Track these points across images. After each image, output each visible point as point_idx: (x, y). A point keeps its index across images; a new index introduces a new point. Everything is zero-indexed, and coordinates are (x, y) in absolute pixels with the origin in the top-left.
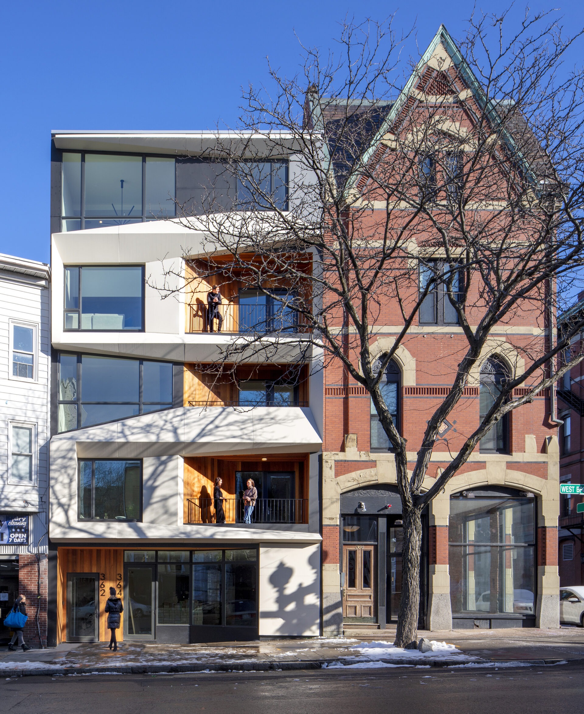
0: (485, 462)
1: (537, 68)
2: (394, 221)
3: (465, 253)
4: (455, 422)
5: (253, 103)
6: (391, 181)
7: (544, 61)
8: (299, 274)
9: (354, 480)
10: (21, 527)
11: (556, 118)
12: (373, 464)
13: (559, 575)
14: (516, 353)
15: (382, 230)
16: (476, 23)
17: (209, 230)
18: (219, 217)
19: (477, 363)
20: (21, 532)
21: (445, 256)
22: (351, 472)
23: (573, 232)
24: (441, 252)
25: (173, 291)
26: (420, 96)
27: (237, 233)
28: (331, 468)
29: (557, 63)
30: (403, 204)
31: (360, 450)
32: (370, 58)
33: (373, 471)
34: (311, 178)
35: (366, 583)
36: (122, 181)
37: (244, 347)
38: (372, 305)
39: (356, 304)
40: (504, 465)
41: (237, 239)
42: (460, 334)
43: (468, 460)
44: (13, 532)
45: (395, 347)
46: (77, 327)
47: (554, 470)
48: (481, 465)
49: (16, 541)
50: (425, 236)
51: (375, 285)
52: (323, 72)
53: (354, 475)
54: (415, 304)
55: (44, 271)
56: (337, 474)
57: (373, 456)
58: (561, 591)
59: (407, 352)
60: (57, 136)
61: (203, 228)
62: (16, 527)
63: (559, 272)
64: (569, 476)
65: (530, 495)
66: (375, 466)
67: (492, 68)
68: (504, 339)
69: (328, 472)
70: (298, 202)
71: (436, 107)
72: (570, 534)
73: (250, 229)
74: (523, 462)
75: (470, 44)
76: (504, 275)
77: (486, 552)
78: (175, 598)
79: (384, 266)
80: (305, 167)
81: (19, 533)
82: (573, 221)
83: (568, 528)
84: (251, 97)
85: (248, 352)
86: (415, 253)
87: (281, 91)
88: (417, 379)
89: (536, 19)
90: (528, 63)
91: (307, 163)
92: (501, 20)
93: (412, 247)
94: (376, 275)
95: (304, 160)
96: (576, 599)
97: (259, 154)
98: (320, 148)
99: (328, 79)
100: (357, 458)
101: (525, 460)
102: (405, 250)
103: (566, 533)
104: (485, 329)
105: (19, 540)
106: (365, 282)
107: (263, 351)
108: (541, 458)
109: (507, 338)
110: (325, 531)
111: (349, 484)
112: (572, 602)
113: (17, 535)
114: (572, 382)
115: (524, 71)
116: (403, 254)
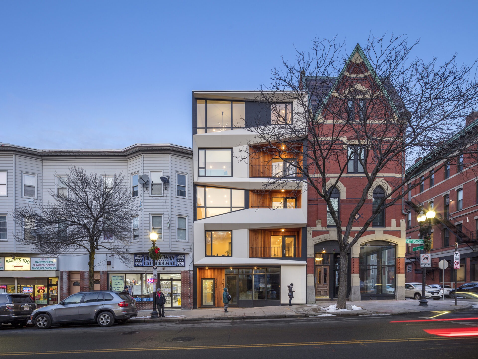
0: (374, 231)
1: (397, 60)
2: (337, 128)
3: (366, 142)
4: (362, 214)
5: (277, 77)
6: (335, 111)
7: (400, 57)
8: (296, 151)
9: (320, 239)
10: (182, 259)
11: (404, 82)
12: (328, 232)
13: (405, 277)
14: (387, 184)
15: (331, 132)
16: (371, 41)
17: (258, 132)
18: (263, 127)
19: (371, 189)
20: (182, 261)
21: (358, 144)
22: (319, 235)
23: (412, 132)
24: (357, 142)
25: (243, 159)
26: (348, 74)
27: (270, 134)
28: (310, 234)
29: (406, 58)
30: (341, 121)
31: (322, 226)
32: (326, 56)
33: (328, 235)
34: (301, 109)
35: (325, 281)
36: (223, 112)
37: (273, 183)
38: (327, 164)
39: (321, 163)
40: (383, 232)
41: (270, 136)
42: (365, 177)
43: (367, 230)
44: (178, 261)
45: (337, 182)
46: (204, 175)
47: (403, 234)
48: (373, 232)
49: (180, 265)
50: (350, 134)
51: (328, 156)
52: (306, 62)
53: (320, 237)
54: (345, 163)
55: (190, 151)
56: (313, 237)
57: (328, 229)
58: (406, 285)
59: (342, 185)
60: (195, 93)
61: (256, 131)
62: (180, 259)
63: (406, 149)
64: (410, 237)
65: (394, 244)
66: (329, 233)
67: (378, 61)
68: (383, 179)
69: (309, 236)
70: (296, 120)
71: (354, 79)
72: (411, 261)
73: (276, 131)
74: (391, 231)
75: (368, 50)
76: (383, 152)
77: (375, 269)
78: (247, 289)
79: (332, 148)
80: (299, 105)
81: (181, 262)
82: (412, 127)
83: (409, 259)
84: (276, 74)
85: (276, 185)
86: (345, 142)
87: (288, 71)
88: (346, 196)
89: (396, 39)
90: (393, 58)
91: (299, 103)
92: (381, 40)
93: (345, 139)
94: (329, 151)
95: (298, 101)
96: (412, 288)
97: (279, 99)
98: (305, 96)
99: (308, 65)
100: (322, 230)
101: (392, 230)
102: (342, 141)
103: (408, 261)
104: (375, 174)
105: (181, 265)
106: (324, 155)
107: (282, 184)
108: (398, 229)
109: (384, 178)
110: (308, 260)
111: (318, 241)
112: (411, 289)
113: (180, 263)
114: (412, 198)
115: (391, 62)
116: (340, 142)
